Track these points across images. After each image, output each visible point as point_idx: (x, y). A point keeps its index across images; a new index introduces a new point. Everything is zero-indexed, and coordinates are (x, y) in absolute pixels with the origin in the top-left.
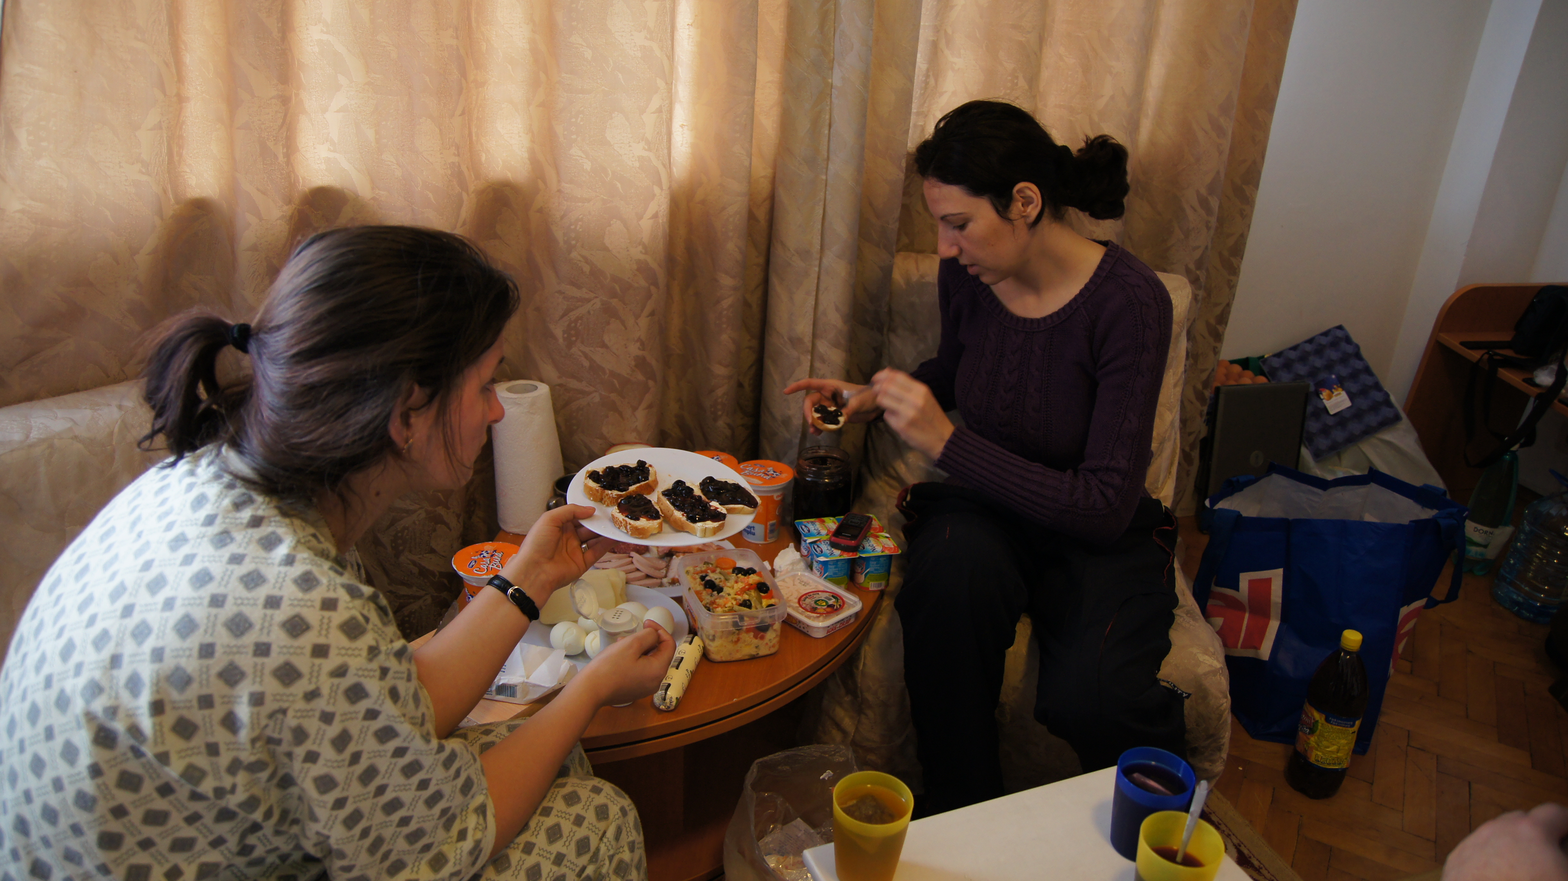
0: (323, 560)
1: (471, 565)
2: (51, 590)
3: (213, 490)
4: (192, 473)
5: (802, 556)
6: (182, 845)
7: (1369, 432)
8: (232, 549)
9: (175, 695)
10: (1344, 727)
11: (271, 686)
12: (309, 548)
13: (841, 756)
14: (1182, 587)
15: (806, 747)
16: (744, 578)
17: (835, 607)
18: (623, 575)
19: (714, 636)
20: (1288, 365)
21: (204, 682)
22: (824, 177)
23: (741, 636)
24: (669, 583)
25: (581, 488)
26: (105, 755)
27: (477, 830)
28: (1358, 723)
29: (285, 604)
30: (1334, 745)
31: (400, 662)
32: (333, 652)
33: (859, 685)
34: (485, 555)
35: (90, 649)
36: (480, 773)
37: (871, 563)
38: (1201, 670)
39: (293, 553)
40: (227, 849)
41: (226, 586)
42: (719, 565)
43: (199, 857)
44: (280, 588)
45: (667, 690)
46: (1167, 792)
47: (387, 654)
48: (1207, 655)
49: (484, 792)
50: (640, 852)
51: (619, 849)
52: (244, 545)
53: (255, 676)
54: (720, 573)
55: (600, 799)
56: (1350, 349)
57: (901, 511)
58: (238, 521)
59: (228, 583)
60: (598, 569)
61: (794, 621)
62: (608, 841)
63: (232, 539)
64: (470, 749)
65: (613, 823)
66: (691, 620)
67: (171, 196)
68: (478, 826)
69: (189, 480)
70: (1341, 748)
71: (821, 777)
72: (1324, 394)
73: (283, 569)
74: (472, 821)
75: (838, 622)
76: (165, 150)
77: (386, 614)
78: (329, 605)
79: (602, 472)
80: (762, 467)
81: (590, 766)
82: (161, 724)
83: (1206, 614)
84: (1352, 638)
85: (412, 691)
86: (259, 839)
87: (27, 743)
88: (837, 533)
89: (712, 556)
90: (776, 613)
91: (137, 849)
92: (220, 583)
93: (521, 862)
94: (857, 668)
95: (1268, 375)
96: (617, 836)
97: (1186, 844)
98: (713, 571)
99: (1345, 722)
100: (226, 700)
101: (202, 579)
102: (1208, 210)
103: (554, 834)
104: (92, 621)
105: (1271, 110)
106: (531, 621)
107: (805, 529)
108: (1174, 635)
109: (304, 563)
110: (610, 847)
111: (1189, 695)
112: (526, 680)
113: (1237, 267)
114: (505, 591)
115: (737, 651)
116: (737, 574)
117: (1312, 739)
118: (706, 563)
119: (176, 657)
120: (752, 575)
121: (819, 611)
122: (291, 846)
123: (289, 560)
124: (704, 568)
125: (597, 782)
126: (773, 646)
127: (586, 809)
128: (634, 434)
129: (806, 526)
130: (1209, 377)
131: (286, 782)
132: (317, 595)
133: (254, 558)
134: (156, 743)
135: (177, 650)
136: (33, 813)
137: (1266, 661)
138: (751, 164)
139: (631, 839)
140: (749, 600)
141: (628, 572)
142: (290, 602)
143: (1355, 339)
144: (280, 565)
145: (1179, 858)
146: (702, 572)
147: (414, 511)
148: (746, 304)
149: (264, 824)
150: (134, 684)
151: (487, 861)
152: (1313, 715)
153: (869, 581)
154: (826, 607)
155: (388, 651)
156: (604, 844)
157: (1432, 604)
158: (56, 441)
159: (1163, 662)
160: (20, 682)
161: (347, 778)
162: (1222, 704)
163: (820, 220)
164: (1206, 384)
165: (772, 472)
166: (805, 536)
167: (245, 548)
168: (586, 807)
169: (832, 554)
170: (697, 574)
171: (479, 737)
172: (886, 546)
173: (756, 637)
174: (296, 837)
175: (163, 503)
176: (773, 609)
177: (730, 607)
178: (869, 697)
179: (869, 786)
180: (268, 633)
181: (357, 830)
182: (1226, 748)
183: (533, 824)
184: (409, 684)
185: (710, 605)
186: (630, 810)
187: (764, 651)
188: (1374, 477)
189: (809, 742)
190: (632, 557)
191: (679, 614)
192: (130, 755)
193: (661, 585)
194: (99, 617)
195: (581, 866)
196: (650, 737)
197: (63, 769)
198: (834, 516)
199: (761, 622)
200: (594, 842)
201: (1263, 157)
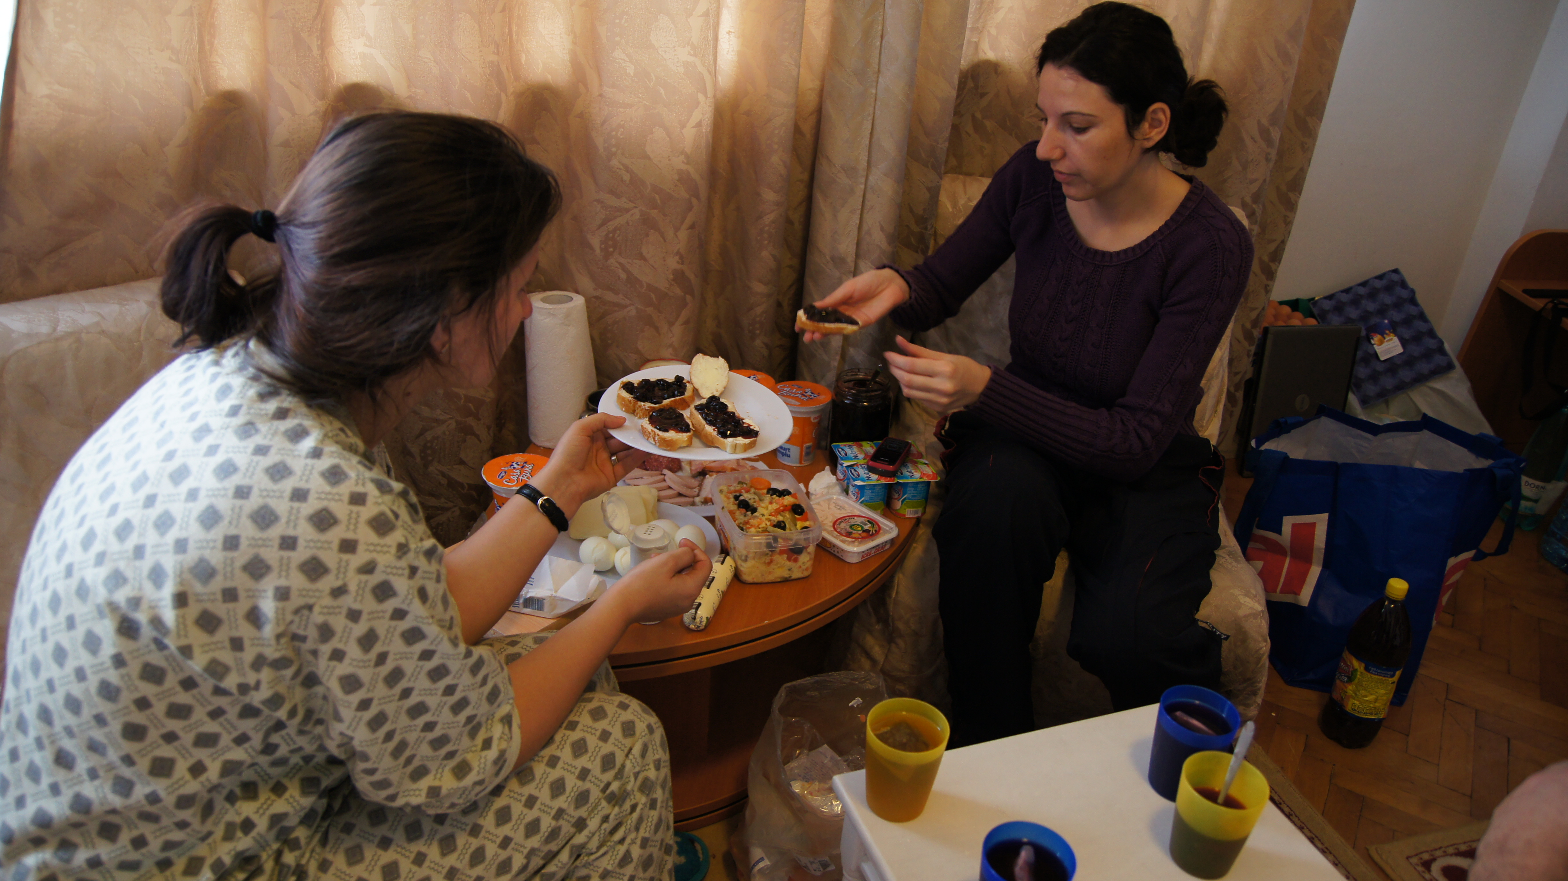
0: (351, 454)
1: (501, 476)
2: (73, 479)
3: (237, 381)
4: (217, 363)
5: (838, 479)
6: (206, 740)
7: (1420, 380)
8: (258, 440)
9: (198, 587)
10: (1384, 676)
11: (297, 581)
12: (337, 442)
13: (871, 684)
14: (1225, 528)
15: (836, 673)
16: (779, 500)
17: (871, 533)
18: (655, 492)
19: (747, 556)
20: (1339, 308)
21: (229, 575)
22: (874, 91)
23: (774, 558)
24: (702, 502)
25: (615, 398)
26: (126, 646)
27: (502, 740)
28: (1398, 673)
29: (312, 498)
30: (1372, 694)
31: (429, 561)
32: (361, 548)
33: (891, 614)
34: (516, 466)
35: (113, 539)
36: (508, 684)
37: (909, 489)
38: (1241, 613)
39: (320, 446)
40: (251, 747)
41: (251, 477)
42: (754, 485)
43: (223, 754)
44: (307, 481)
45: (697, 609)
46: (1210, 732)
47: (417, 553)
48: (1248, 597)
49: (511, 701)
50: (666, 771)
51: (644, 766)
52: (269, 436)
53: (281, 570)
54: (754, 493)
55: (627, 716)
56: (1405, 294)
57: (939, 439)
58: (263, 412)
59: (253, 474)
60: (629, 485)
61: (828, 545)
62: (634, 758)
63: (257, 431)
64: (498, 657)
65: (640, 740)
66: (723, 540)
67: (202, 87)
68: (503, 736)
69: (214, 370)
70: (1379, 698)
71: (850, 704)
72: (1376, 339)
73: (310, 462)
74: (497, 730)
75: (873, 548)
76: (195, 38)
77: (416, 512)
78: (358, 499)
79: (638, 384)
80: (799, 388)
81: (616, 682)
82: (183, 617)
83: (1248, 558)
84: (1398, 587)
85: (441, 593)
86: (283, 737)
87: (49, 632)
88: (875, 457)
89: (747, 476)
90: (811, 535)
91: (161, 741)
92: (245, 475)
93: (545, 775)
94: (890, 597)
95: (1318, 319)
96: (644, 754)
97: (1228, 786)
98: (748, 491)
99: (1384, 672)
100: (251, 594)
101: (227, 469)
102: (1269, 142)
103: (579, 748)
104: (113, 510)
105: (1341, 38)
106: (559, 532)
107: (842, 453)
108: (1214, 575)
109: (332, 456)
110: (636, 764)
111: (1228, 637)
112: (554, 594)
113: (1294, 203)
114: (535, 501)
115: (770, 573)
116: (771, 495)
117: (1350, 687)
118: (740, 483)
119: (200, 548)
120: (787, 497)
121: (853, 535)
122: (315, 747)
123: (316, 453)
124: (738, 487)
125: (624, 698)
126: (807, 569)
127: (613, 724)
128: (670, 350)
129: (842, 450)
130: (1258, 316)
131: (311, 681)
132: (346, 489)
133: (279, 449)
134: (179, 636)
135: (200, 541)
136: (55, 702)
137: (1305, 607)
138: (799, 74)
139: (657, 757)
140: (783, 522)
141: (660, 490)
142: (317, 496)
143: (1411, 283)
144: (307, 457)
145: (1221, 799)
146: (735, 491)
147: (444, 422)
148: (789, 222)
149: (288, 723)
150: (157, 575)
151: (511, 773)
152: (1352, 663)
153: (906, 507)
154: (861, 532)
155: (418, 550)
156: (630, 761)
157: (1480, 556)
158: (84, 336)
159: (1203, 603)
160: (41, 570)
161: (372, 679)
162: (1261, 648)
163: (868, 136)
164: (1255, 323)
165: (810, 394)
166: (842, 459)
167: (271, 440)
168: (612, 723)
169: (869, 478)
170: (731, 493)
171: (505, 648)
172: (925, 473)
173: (789, 559)
174: (320, 737)
175: (187, 393)
176: (808, 531)
177: (763, 528)
178: (900, 625)
179: (904, 713)
180: (295, 527)
181: (382, 732)
182: (1261, 693)
183: (558, 737)
184: (438, 586)
185: (743, 524)
186: (657, 728)
187: (796, 574)
188: (1427, 424)
189: (837, 668)
190: (665, 475)
191: (711, 533)
192: (153, 647)
193: (693, 504)
194: (121, 507)
195: (605, 782)
196: (676, 656)
197: (85, 659)
198: (872, 441)
199: (796, 544)
200: (619, 758)
201: (1329, 88)
